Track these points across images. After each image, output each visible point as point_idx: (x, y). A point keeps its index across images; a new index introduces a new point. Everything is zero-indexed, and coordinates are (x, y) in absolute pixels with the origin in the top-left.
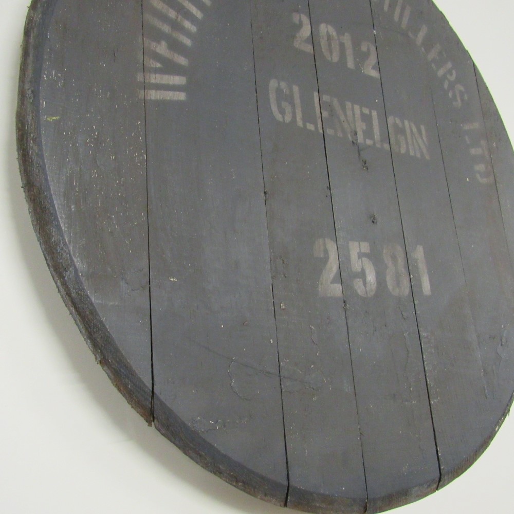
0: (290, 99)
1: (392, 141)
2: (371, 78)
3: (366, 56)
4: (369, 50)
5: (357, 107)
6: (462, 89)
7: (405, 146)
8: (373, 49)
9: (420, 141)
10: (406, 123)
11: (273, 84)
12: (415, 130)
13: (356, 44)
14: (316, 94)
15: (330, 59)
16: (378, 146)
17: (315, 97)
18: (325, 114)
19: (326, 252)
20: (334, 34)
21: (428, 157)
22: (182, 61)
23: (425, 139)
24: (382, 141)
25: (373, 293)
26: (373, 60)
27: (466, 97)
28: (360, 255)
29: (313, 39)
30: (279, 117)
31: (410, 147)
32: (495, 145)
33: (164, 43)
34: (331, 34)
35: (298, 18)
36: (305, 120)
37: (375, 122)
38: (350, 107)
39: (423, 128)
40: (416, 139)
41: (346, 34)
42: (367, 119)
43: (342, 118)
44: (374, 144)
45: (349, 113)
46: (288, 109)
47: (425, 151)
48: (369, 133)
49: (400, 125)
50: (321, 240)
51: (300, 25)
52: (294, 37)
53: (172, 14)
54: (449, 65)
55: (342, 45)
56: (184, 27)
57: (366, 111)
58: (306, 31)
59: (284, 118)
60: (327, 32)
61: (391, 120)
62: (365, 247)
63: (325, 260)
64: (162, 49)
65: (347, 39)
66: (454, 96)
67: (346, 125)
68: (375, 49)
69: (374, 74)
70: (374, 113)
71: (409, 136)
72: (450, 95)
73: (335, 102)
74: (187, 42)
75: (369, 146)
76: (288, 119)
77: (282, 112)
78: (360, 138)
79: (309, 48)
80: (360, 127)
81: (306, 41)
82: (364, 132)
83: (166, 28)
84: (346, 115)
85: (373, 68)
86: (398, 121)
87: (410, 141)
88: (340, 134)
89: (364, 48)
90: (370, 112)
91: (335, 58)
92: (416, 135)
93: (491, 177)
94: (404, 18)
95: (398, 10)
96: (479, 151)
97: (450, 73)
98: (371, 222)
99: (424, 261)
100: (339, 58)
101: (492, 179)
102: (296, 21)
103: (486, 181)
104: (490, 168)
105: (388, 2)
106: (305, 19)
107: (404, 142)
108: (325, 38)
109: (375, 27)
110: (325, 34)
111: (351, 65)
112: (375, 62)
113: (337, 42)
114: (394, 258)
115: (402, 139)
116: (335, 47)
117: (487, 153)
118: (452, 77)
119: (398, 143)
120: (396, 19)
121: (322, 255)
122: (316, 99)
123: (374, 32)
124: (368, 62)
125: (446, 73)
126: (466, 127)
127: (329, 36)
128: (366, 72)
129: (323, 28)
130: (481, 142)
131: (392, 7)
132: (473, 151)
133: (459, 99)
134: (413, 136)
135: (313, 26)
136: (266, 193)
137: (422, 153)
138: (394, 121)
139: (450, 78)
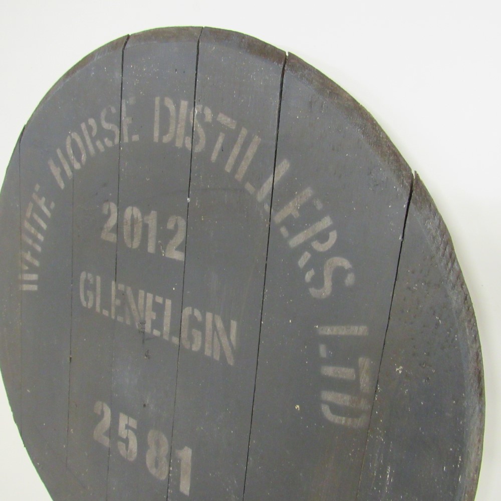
0: (93, 288)
1: (184, 335)
2: (173, 261)
3: (172, 234)
4: (176, 226)
5: (150, 296)
6: (346, 264)
7: (200, 343)
8: (182, 223)
9: (224, 340)
10: (209, 316)
11: (83, 275)
12: (220, 324)
13: (162, 221)
14: (113, 283)
15: (130, 246)
16: (166, 337)
17: (113, 286)
18: (118, 302)
19: (102, 412)
20: (139, 215)
21: (231, 362)
22: (37, 263)
23: (233, 338)
24: (172, 333)
25: (132, 459)
26: (179, 238)
27: (350, 280)
28: (127, 427)
29: (118, 229)
30: (84, 304)
31: (207, 345)
33: (29, 253)
34: (135, 217)
35: (108, 207)
36: (102, 307)
37: (168, 313)
38: (143, 295)
39: (234, 324)
40: (219, 338)
41: (152, 212)
42: (159, 309)
43: (133, 307)
44: (162, 335)
45: (141, 301)
46: (91, 297)
47: (228, 353)
48: (157, 324)
49: (200, 318)
50: (100, 403)
51: (109, 215)
52: (102, 229)
53: (33, 230)
54: (327, 221)
55: (145, 227)
56: (38, 238)
57: (159, 300)
58: (112, 221)
59: (87, 304)
60: (132, 216)
61: (187, 311)
62: (133, 423)
63: (101, 417)
64: (28, 256)
65: (152, 220)
66: (318, 281)
67: (135, 314)
68: (185, 223)
69: (178, 256)
70: (169, 303)
71: (208, 332)
72: (308, 276)
73: (129, 291)
74: (39, 248)
75: (156, 337)
76: (90, 305)
77: (87, 299)
78: (148, 327)
79: (112, 238)
80: (150, 316)
81: (112, 231)
82: (153, 322)
83: (30, 242)
85: (179, 248)
86: (197, 313)
87: (208, 338)
88: (128, 322)
89: (170, 226)
90: (164, 302)
91: (136, 244)
92: (220, 333)
93: (360, 419)
94: (243, 163)
95: (236, 151)
96: (347, 373)
97: (322, 237)
98: (143, 405)
99: (190, 463)
100: (139, 242)
101: (360, 422)
102: (106, 212)
103: (342, 420)
104: (364, 405)
105: (220, 145)
106: (113, 207)
107: (200, 338)
108: (129, 222)
109: (190, 192)
110: (130, 218)
111: (151, 249)
112: (182, 240)
113: (141, 225)
114: (158, 444)
115: (197, 335)
116: (138, 231)
117: (367, 380)
118: (324, 245)
119: (191, 338)
120: (228, 169)
121: (99, 413)
122: (113, 288)
123: (188, 199)
124: (172, 242)
125: (311, 240)
126: (328, 331)
127: (133, 221)
128: (167, 256)
129: (129, 212)
130: (361, 360)
131: (225, 151)
132: (329, 371)
133: (328, 284)
134: (215, 332)
135: (119, 213)
136: (71, 358)
137: (223, 356)
138: (191, 313)
139: (318, 247)
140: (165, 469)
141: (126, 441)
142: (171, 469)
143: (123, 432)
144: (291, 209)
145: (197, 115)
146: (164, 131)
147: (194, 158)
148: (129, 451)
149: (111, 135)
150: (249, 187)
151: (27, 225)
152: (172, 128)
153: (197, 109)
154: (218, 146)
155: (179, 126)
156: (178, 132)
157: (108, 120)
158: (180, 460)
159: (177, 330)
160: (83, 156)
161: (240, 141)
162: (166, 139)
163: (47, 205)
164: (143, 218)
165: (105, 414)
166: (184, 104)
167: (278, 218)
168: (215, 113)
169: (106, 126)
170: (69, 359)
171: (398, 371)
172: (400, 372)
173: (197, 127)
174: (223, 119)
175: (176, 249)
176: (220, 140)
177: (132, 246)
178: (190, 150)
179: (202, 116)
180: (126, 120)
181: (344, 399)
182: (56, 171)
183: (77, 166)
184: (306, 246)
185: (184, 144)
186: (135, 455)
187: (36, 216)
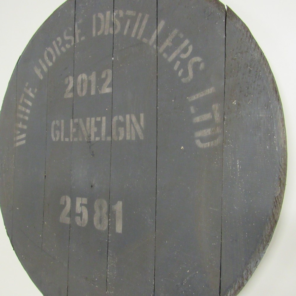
0: (59, 129)
1: (114, 133)
2: (106, 94)
3: (104, 80)
4: (107, 75)
5: (93, 119)
6: (198, 59)
7: (123, 134)
9: (137, 127)
10: (128, 116)
11: (53, 123)
12: (134, 119)
13: (98, 75)
14: (71, 120)
16: (103, 139)
17: (71, 122)
18: (75, 130)
19: (65, 202)
20: (86, 77)
21: (142, 138)
22: (25, 127)
23: (142, 123)
24: (106, 136)
25: (85, 225)
26: (109, 80)
27: (202, 66)
28: (81, 205)
29: (74, 89)
30: (54, 139)
31: (127, 134)
32: (235, 103)
33: (21, 123)
34: (84, 79)
35: (68, 80)
36: (65, 137)
37: (104, 125)
38: (89, 120)
39: (142, 116)
40: (134, 127)
41: (93, 73)
42: (98, 124)
43: (84, 129)
44: (101, 139)
45: (88, 124)
46: (58, 134)
47: (140, 133)
48: (98, 134)
49: (122, 120)
50: (64, 197)
51: (68, 84)
52: (65, 92)
53: (23, 109)
54: (187, 42)
55: (89, 82)
56: (26, 112)
57: (99, 119)
58: (71, 86)
59: (56, 139)
60: (82, 79)
61: (115, 119)
62: (85, 201)
63: (64, 206)
64: (20, 125)
66: (186, 74)
67: (85, 133)
68: (111, 71)
69: (108, 90)
70: (104, 119)
71: (128, 126)
72: (180, 74)
73: (81, 121)
74: (27, 118)
75: (97, 141)
76: (58, 139)
77: (55, 136)
78: (92, 138)
79: (71, 95)
80: (94, 129)
81: (70, 92)
82: (95, 133)
83: (21, 116)
84: (85, 126)
85: (109, 86)
86: (121, 118)
87: (128, 129)
88: (81, 139)
89: (103, 76)
90: (101, 119)
91: (84, 93)
92: (135, 124)
93: (218, 139)
94: (141, 30)
95: (136, 26)
96: (207, 116)
97: (185, 50)
98: (91, 187)
99: (121, 211)
100: (86, 92)
101: (218, 141)
102: (67, 82)
103: (208, 145)
104: (218, 130)
105: (128, 26)
106: (71, 78)
107: (123, 131)
108: (80, 83)
109: (114, 54)
110: (80, 81)
111: (93, 93)
112: (110, 81)
113: (87, 82)
114: (101, 208)
115: (121, 130)
116: (85, 85)
117: (218, 115)
118: (186, 54)
119: (118, 134)
120: (133, 35)
121: (63, 204)
122: (71, 124)
123: (113, 58)
124: (104, 84)
125: (180, 54)
126: (194, 98)
127: (82, 81)
128: (102, 92)
129: (80, 78)
130: (213, 106)
131: (131, 28)
132: (197, 119)
133: (191, 73)
134: (132, 125)
135: (74, 80)
136: (45, 176)
137: (137, 136)
138: (117, 119)
139: (184, 56)
140: (106, 222)
141: (81, 215)
142: (110, 220)
143: (78, 209)
144: (168, 43)
145: (115, 16)
146: (98, 29)
147: (115, 36)
148: (82, 220)
149: (69, 42)
150: (145, 40)
151: (20, 108)
152: (102, 26)
153: (115, 13)
154: (127, 26)
155: (106, 24)
156: (105, 27)
157: (68, 35)
158: (115, 212)
159: (109, 132)
160: (54, 58)
161: (138, 20)
162: (99, 33)
163: (33, 92)
164: (88, 77)
165: (67, 203)
166: (108, 13)
167: (161, 50)
168: (125, 12)
169: (66, 38)
170: (44, 177)
171: (234, 104)
172: (235, 104)
173: (115, 21)
174: (129, 13)
175: (107, 87)
176: (128, 23)
177: (82, 95)
178: (113, 33)
179: (118, 15)
180: (77, 32)
181: (207, 132)
182: (38, 72)
183: (50, 64)
184: (177, 58)
185: (109, 32)
186: (86, 222)
187: (26, 100)
